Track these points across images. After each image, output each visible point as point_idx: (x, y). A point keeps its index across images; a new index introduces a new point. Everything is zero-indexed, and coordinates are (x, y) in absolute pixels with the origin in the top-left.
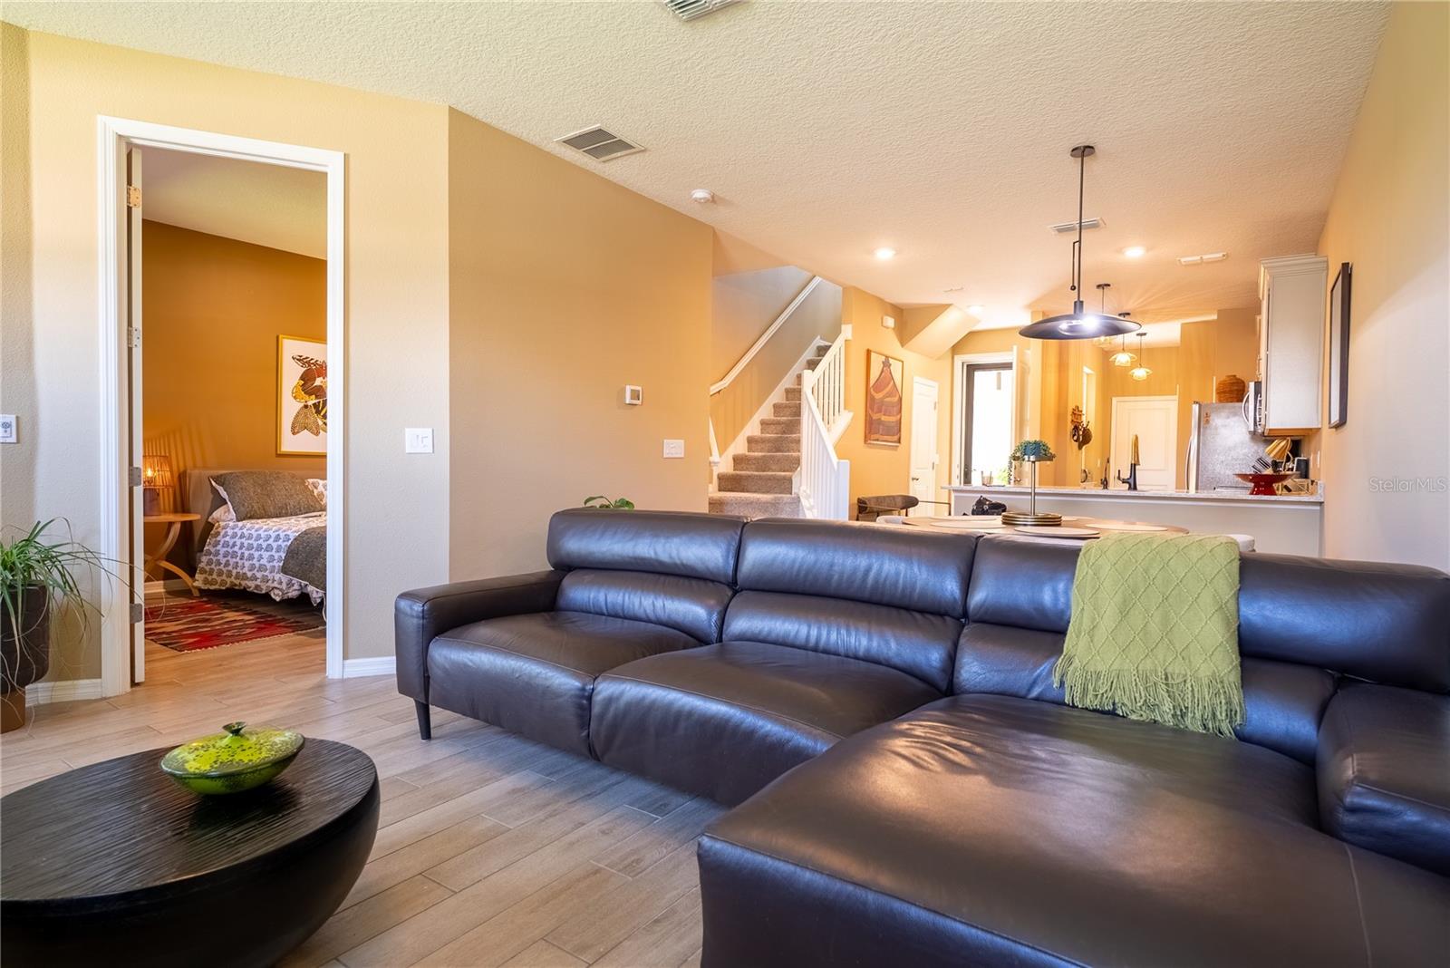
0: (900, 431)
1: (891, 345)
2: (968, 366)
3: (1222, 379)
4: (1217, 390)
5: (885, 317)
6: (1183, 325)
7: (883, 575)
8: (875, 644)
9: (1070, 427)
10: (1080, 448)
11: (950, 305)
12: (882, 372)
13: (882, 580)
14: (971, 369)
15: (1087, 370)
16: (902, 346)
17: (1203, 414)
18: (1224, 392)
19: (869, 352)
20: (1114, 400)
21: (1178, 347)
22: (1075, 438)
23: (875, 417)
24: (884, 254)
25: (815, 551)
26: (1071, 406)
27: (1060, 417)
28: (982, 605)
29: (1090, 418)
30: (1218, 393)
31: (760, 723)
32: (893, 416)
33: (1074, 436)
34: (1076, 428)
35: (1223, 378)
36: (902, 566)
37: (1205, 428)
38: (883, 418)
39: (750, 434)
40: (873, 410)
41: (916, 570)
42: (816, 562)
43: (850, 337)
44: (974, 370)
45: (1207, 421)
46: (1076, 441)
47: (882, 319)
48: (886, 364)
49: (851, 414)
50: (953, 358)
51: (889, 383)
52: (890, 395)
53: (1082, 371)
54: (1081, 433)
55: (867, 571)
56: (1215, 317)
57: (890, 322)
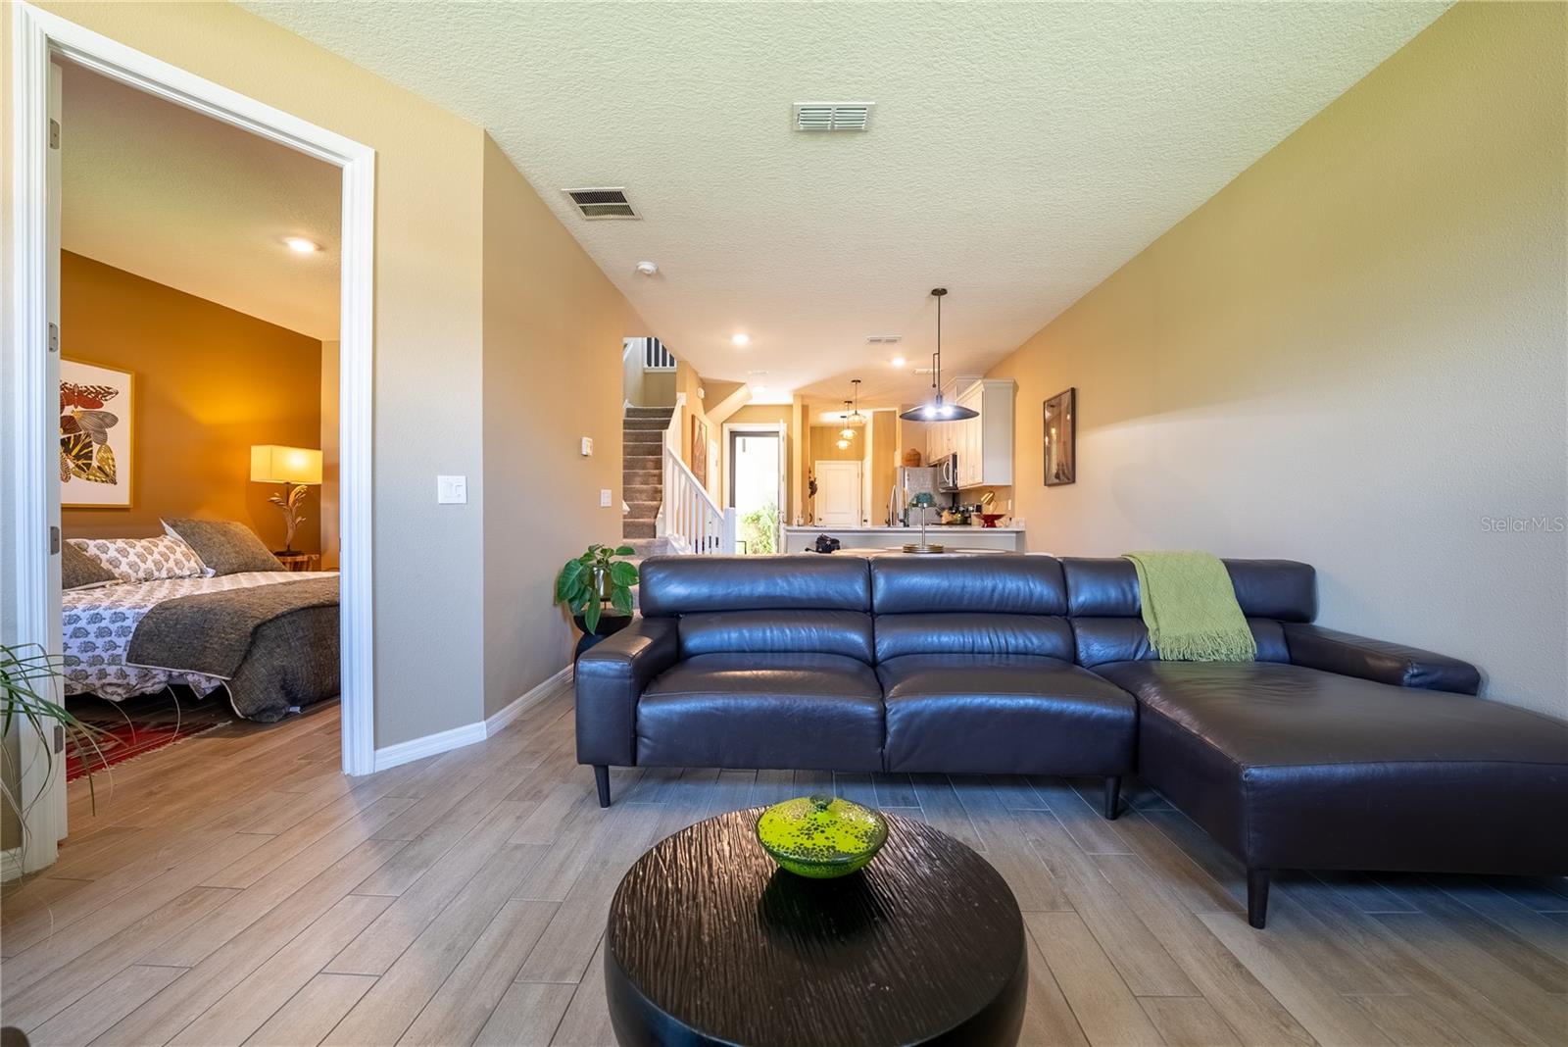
1: (703, 414)
2: (731, 432)
4: (903, 458)
5: (698, 388)
7: (1007, 591)
8: (1021, 641)
9: (808, 482)
11: (744, 384)
12: (699, 434)
13: (1006, 595)
14: (734, 435)
18: (910, 460)
19: (692, 417)
20: (817, 462)
25: (948, 577)
26: (808, 466)
28: (1082, 606)
30: (905, 461)
31: (1065, 706)
32: (703, 470)
33: (810, 488)
34: (812, 483)
36: (1021, 584)
40: (695, 466)
41: (1032, 585)
42: (949, 587)
43: (685, 404)
44: (735, 436)
46: (811, 493)
48: (700, 428)
50: (722, 425)
51: (701, 444)
52: (702, 453)
55: (993, 590)
56: (895, 409)
57: (702, 393)
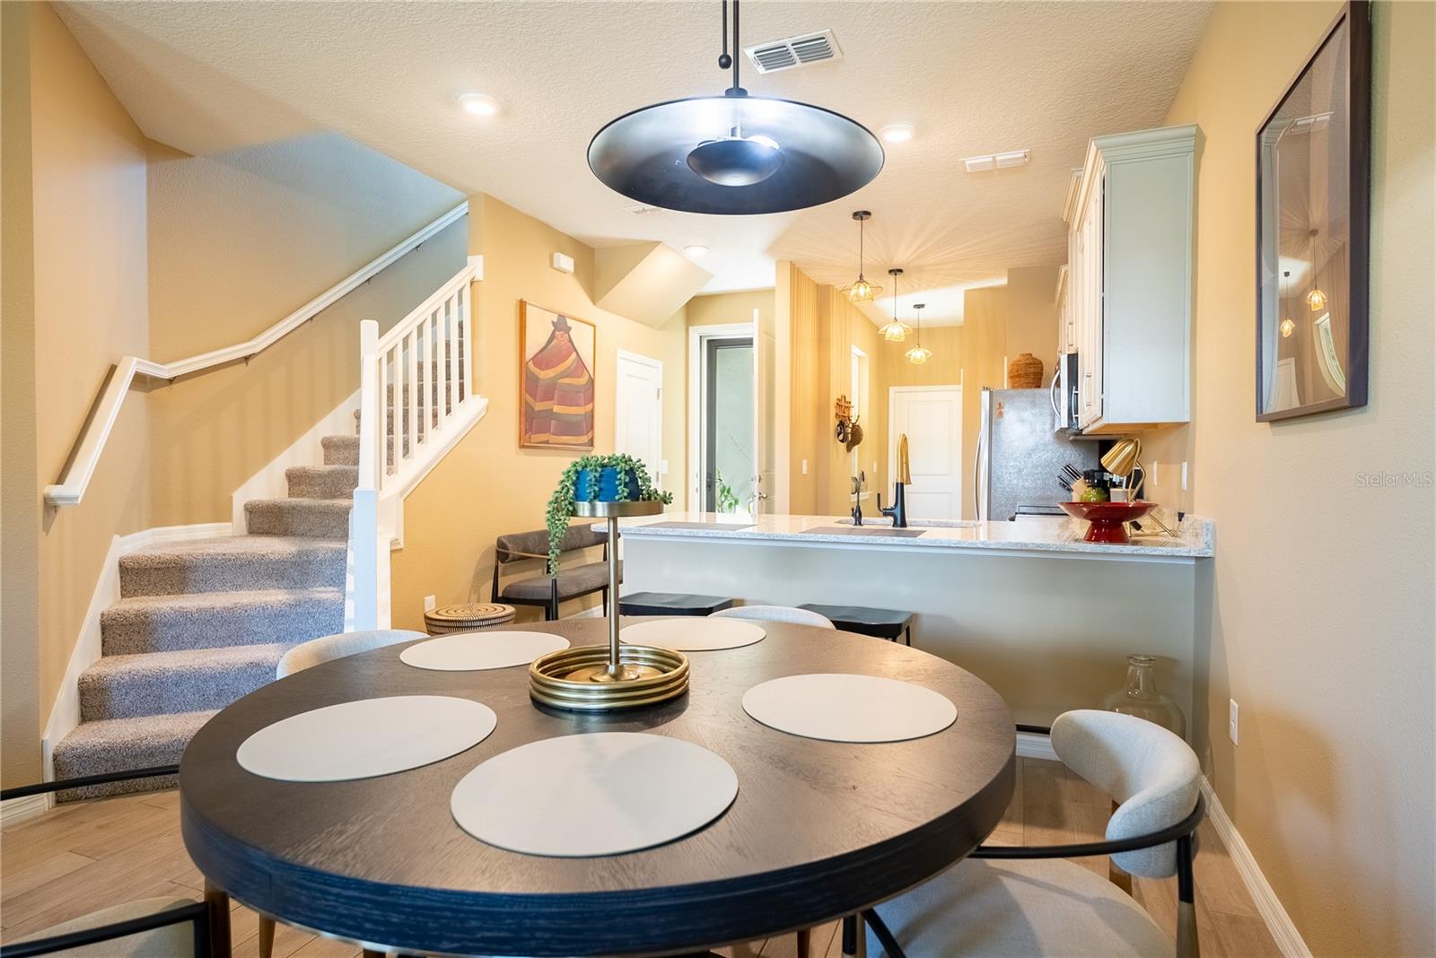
0: (592, 428)
1: (573, 298)
2: (709, 341)
3: (1015, 359)
4: (1009, 373)
5: (556, 255)
6: (966, 291)
9: (834, 422)
10: (849, 449)
11: (659, 243)
12: (553, 337)
14: (712, 346)
15: (856, 351)
16: (594, 302)
17: (996, 406)
18: (1019, 376)
19: (522, 305)
20: (892, 390)
21: (961, 327)
22: (841, 437)
23: (539, 406)
24: (479, 108)
26: (835, 396)
27: (821, 409)
29: (861, 412)
30: (1011, 377)
32: (578, 405)
33: (839, 434)
34: (842, 424)
35: (1017, 357)
37: (998, 424)
38: (556, 409)
39: (328, 434)
40: (534, 396)
43: (480, 276)
44: (716, 348)
45: (1001, 414)
46: (842, 441)
47: (551, 256)
48: (561, 326)
49: (485, 401)
50: (687, 330)
51: (568, 357)
52: (568, 374)
53: (851, 352)
54: (849, 430)
56: (1003, 281)
57: (566, 262)
